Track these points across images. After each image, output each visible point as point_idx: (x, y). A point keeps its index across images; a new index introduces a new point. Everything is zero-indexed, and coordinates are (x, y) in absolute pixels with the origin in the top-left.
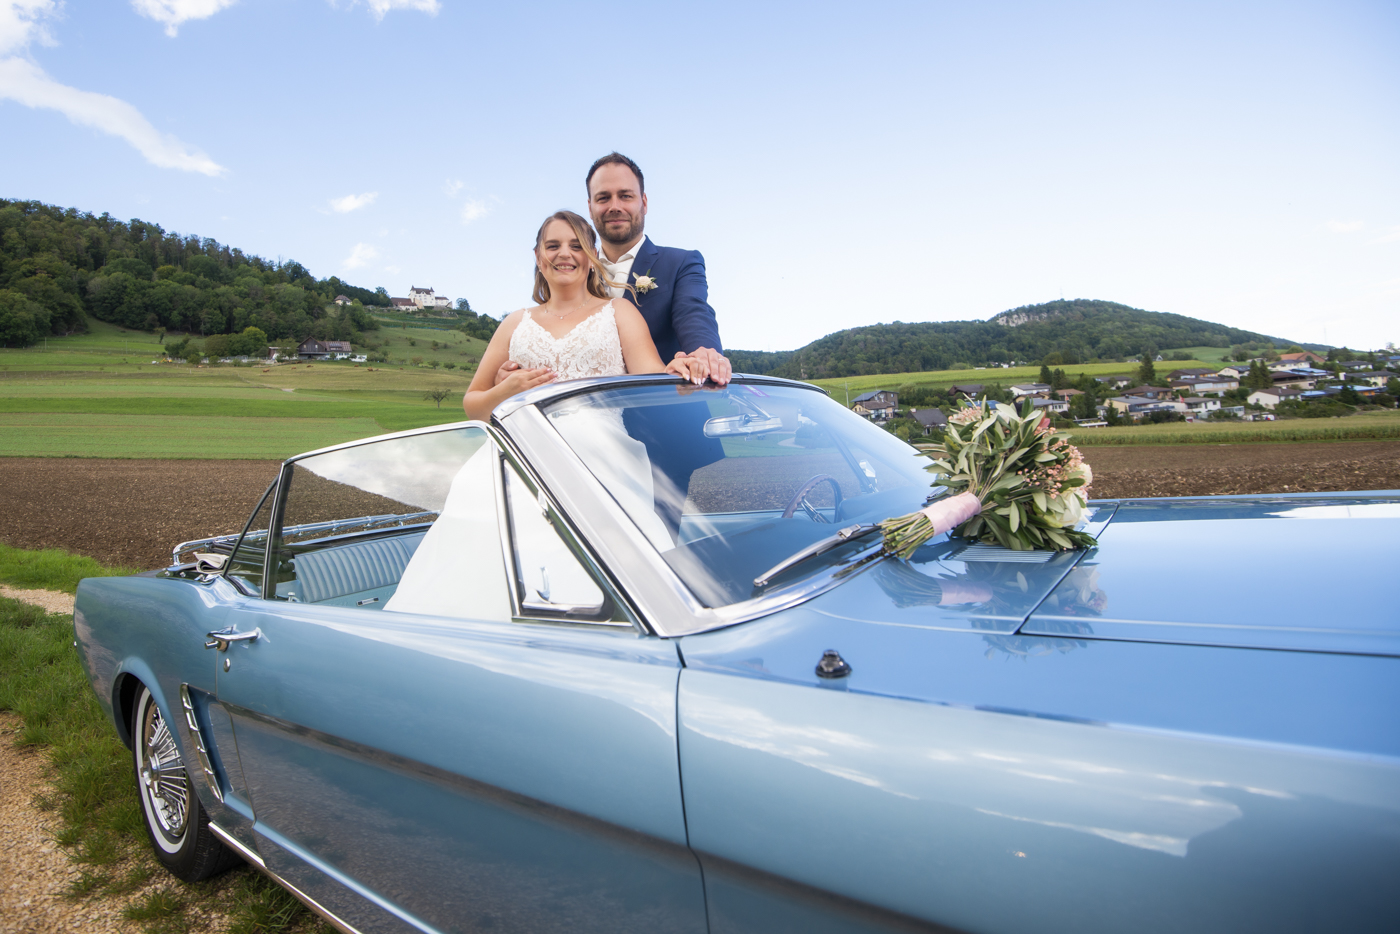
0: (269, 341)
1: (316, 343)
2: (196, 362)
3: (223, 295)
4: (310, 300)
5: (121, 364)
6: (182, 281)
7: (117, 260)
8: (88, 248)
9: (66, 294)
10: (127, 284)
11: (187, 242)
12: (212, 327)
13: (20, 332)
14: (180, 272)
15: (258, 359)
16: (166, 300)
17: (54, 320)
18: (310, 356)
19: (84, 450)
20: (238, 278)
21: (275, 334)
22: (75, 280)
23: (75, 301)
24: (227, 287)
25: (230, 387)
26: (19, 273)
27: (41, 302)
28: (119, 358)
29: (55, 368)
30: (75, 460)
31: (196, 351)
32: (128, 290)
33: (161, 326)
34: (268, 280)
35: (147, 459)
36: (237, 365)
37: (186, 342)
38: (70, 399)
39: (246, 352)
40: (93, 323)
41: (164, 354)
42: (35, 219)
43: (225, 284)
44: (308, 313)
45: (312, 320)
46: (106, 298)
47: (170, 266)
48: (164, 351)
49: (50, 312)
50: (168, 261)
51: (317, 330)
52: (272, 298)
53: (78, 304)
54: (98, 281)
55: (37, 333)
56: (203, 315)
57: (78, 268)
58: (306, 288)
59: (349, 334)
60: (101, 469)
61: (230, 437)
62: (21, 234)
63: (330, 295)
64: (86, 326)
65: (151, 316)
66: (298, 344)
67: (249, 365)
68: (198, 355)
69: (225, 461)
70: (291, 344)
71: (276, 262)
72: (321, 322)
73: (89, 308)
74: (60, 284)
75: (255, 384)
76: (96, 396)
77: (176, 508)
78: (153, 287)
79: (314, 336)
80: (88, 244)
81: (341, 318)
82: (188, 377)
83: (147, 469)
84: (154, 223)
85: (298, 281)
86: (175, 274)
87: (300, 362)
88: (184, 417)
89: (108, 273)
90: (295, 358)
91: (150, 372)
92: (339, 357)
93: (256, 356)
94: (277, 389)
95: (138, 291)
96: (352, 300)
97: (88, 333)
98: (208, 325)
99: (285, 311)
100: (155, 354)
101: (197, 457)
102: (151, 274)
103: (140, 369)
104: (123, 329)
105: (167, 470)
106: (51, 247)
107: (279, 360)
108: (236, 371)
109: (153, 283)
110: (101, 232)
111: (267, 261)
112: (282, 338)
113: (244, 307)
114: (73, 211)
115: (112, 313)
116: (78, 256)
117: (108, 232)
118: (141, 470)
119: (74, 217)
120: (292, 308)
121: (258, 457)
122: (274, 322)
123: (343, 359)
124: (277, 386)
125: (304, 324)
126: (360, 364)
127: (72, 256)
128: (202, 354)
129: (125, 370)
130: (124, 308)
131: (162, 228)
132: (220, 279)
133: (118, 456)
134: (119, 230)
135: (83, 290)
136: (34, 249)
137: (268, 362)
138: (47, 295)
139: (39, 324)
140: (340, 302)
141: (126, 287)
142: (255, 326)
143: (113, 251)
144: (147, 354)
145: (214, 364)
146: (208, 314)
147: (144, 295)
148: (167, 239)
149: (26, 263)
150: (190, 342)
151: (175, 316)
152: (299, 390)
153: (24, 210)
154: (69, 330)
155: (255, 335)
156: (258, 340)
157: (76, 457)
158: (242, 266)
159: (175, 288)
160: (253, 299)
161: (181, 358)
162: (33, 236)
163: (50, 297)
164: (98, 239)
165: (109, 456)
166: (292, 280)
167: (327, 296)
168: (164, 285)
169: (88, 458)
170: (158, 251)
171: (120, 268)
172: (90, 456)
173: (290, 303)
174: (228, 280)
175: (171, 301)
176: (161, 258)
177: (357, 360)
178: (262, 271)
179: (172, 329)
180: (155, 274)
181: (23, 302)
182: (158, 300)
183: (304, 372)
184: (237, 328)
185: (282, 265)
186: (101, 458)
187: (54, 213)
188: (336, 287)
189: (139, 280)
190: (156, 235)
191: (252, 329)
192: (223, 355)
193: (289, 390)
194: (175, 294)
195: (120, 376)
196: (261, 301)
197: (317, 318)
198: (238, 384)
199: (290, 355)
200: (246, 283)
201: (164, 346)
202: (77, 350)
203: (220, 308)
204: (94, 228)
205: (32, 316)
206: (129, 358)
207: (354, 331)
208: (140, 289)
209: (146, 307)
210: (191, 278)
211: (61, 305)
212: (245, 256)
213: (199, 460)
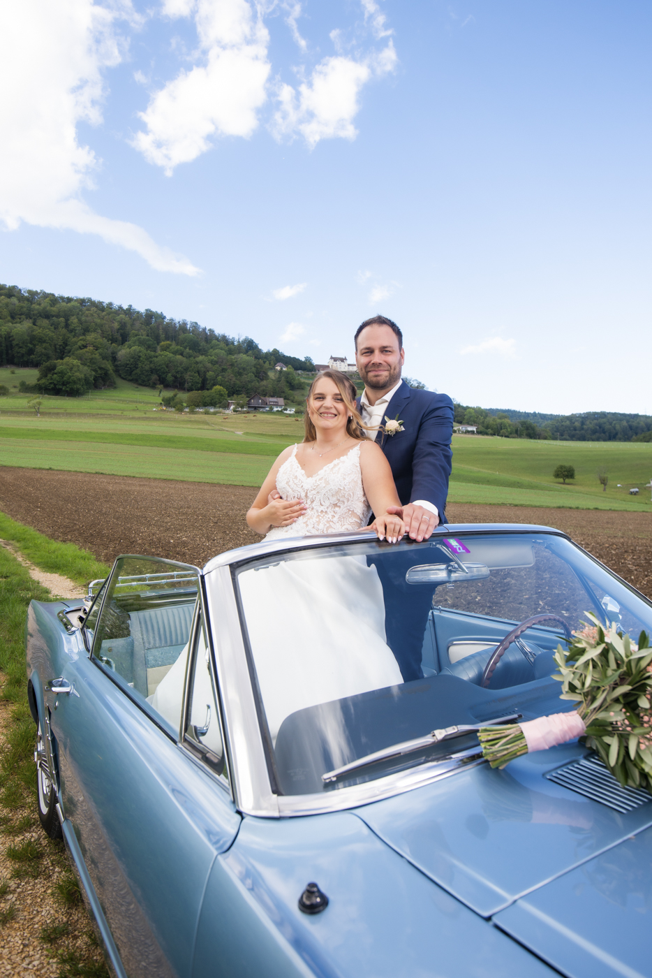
0: (229, 396)
1: (260, 399)
2: (180, 410)
3: (201, 362)
4: (258, 366)
5: (134, 410)
6: (175, 353)
7: (135, 338)
8: (119, 329)
9: (105, 361)
10: (141, 354)
11: (180, 325)
12: (192, 385)
13: (75, 386)
14: (174, 347)
15: (221, 409)
16: (164, 366)
17: (96, 379)
18: (255, 408)
19: (107, 469)
20: (211, 350)
21: (233, 391)
22: (109, 352)
23: (109, 366)
24: (204, 357)
25: (201, 429)
26: (77, 346)
27: (89, 366)
28: (133, 406)
29: (95, 412)
30: (101, 476)
31: (181, 403)
32: (141, 359)
33: (160, 384)
34: (230, 352)
35: (145, 478)
36: (207, 413)
37: (175, 395)
38: (102, 433)
39: (213, 404)
40: (119, 381)
41: (161, 404)
42: (88, 310)
43: (202, 355)
44: (256, 376)
45: (258, 381)
46: (128, 364)
47: (168, 342)
48: (161, 401)
49: (94, 373)
50: (167, 338)
51: (261, 389)
52: (232, 365)
53: (110, 368)
54: (124, 352)
55: (85, 387)
56: (187, 377)
57: (112, 343)
58: (256, 358)
59: (284, 392)
60: (116, 483)
61: (198, 466)
62: (79, 320)
63: (272, 362)
64: (115, 383)
65: (154, 377)
66: (248, 399)
67: (215, 413)
68: (182, 405)
69: (194, 483)
70: (243, 399)
71: (237, 338)
72: (264, 383)
73: (117, 371)
74: (100, 354)
75: (217, 427)
76: (117, 432)
77: (155, 517)
78: (157, 357)
79: (259, 393)
80: (119, 327)
81: (279, 380)
82: (175, 420)
83: (144, 485)
84: (159, 312)
85: (250, 352)
86: (171, 348)
87: (248, 413)
88: (170, 449)
89: (130, 347)
90: (245, 409)
91: (152, 416)
92: (275, 409)
93: (220, 407)
94: (232, 432)
95: (147, 359)
96: (287, 366)
97: (115, 388)
98: (190, 384)
99: (240, 374)
100: (155, 404)
101: (176, 478)
102: (156, 348)
103: (145, 414)
104: (136, 386)
105: (156, 487)
106: (96, 329)
107: (235, 411)
108: (206, 417)
109: (157, 354)
110: (126, 319)
111: (231, 337)
112: (238, 394)
113: (214, 371)
114: (111, 304)
115: (130, 374)
116: (112, 335)
117: (131, 318)
118: (140, 485)
119: (111, 309)
120: (245, 372)
121: (215, 481)
122: (232, 382)
123: (278, 411)
124: (232, 430)
125: (253, 384)
126: (290, 415)
127: (108, 335)
128: (185, 405)
129: (137, 414)
130: (138, 371)
131: (164, 315)
132: (200, 351)
133: (127, 474)
134: (138, 317)
135: (114, 359)
136: (86, 331)
137: (227, 412)
138: (92, 361)
139: (87, 381)
140: (278, 368)
141: (140, 357)
142: (220, 385)
143: (133, 331)
144: (150, 403)
145: (192, 412)
146: (190, 376)
147: (151, 362)
148: (167, 323)
149: (81, 340)
150: (178, 396)
151: (170, 378)
152: (247, 434)
153: (81, 304)
154: (104, 385)
155: (220, 391)
156: (222, 395)
157: (102, 473)
158: (214, 342)
159: (170, 358)
160: (220, 365)
161: (171, 407)
162: (86, 322)
163: (94, 363)
164: (125, 323)
165: (122, 474)
166: (246, 352)
167: (270, 363)
168: (163, 355)
169: (109, 475)
170: (161, 331)
171: (137, 343)
172: (110, 473)
173: (244, 369)
174: (204, 352)
175: (167, 367)
176: (163, 336)
177: (288, 412)
178: (227, 345)
179: (167, 386)
180: (159, 348)
181: (78, 366)
182: (159, 366)
183: (251, 420)
184: (208, 387)
185: (241, 341)
186: (117, 476)
187: (99, 306)
188: (276, 357)
189: (149, 351)
190: (160, 320)
191: (218, 387)
192: (198, 406)
193: (240, 433)
194: (170, 362)
195: (133, 418)
196: (225, 367)
197: (262, 380)
198: (206, 427)
199: (242, 407)
200: (216, 354)
201: (161, 398)
202: (108, 400)
203: (198, 372)
204: (122, 316)
205: (83, 376)
206: (139, 406)
207: (287, 390)
208: (149, 358)
209: (152, 371)
210: (181, 350)
211: (101, 368)
212: (217, 334)
213: (177, 481)
